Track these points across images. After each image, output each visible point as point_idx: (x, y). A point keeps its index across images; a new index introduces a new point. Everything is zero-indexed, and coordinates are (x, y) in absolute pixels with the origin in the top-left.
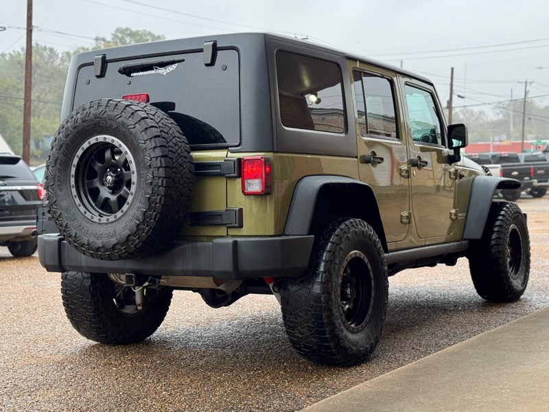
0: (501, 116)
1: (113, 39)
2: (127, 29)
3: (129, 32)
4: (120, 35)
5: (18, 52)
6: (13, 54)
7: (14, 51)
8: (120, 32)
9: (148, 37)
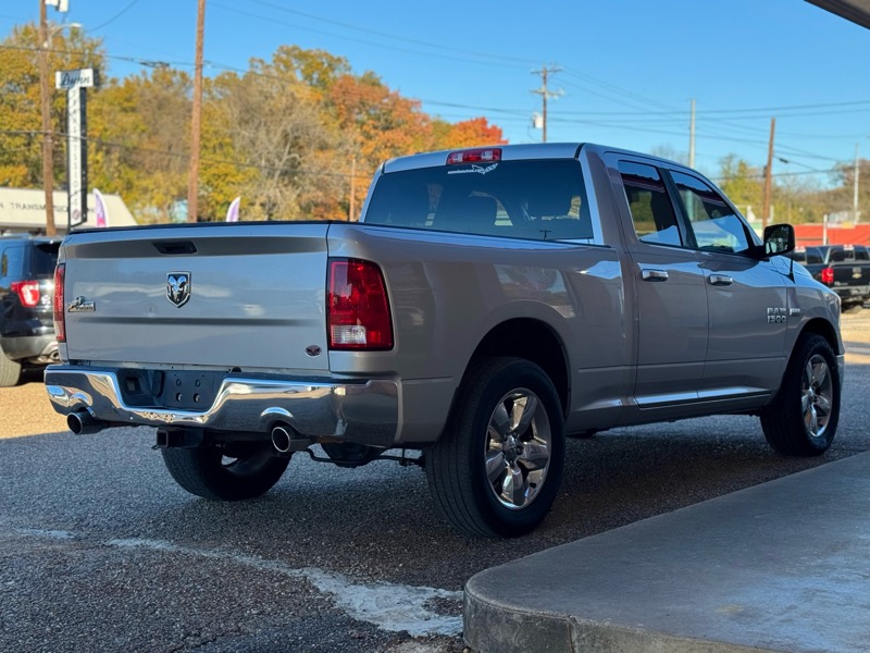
0: (840, 184)
1: (275, 62)
2: (295, 48)
3: (296, 52)
4: (284, 56)
5: (137, 77)
6: (130, 78)
7: (131, 76)
8: (284, 52)
9: (324, 60)
